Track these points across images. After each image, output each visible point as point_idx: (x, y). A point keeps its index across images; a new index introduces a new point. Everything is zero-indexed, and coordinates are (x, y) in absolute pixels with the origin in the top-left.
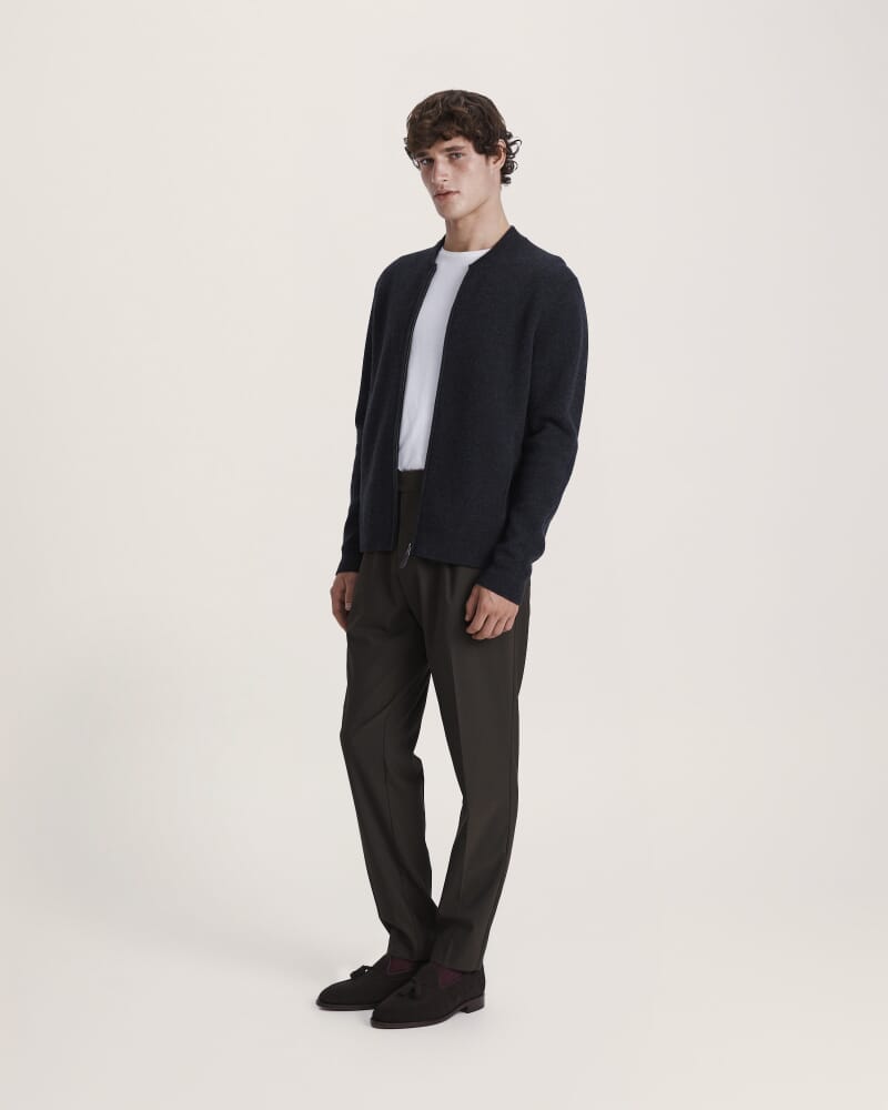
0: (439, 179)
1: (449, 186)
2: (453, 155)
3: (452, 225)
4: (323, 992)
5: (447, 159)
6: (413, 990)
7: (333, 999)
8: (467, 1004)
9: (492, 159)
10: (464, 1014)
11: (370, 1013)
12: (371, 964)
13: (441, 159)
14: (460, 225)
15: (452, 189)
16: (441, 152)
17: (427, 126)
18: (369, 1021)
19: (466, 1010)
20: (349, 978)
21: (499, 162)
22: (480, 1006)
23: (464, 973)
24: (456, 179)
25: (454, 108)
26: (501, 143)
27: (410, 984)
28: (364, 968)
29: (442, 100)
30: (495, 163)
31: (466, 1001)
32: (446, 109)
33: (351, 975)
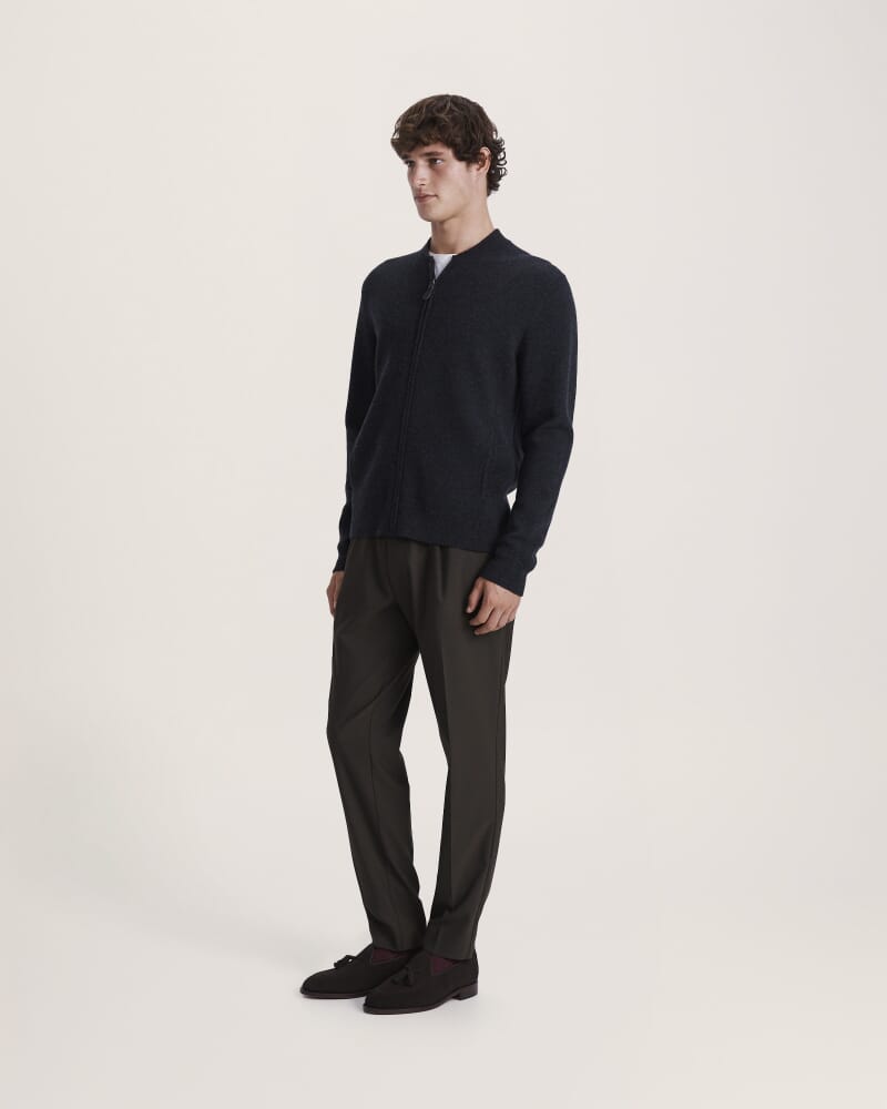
0: (418, 182)
1: (427, 190)
2: (432, 161)
3: (438, 226)
4: (306, 982)
5: (427, 164)
6: (407, 977)
7: (318, 987)
8: (458, 992)
9: (474, 167)
10: (456, 1001)
11: (362, 1000)
12: (355, 954)
13: (422, 164)
14: (446, 226)
15: (431, 193)
16: (421, 156)
17: (411, 130)
18: (362, 1007)
19: (459, 997)
20: (333, 967)
21: (482, 170)
22: (473, 993)
23: (455, 961)
24: (434, 184)
25: (437, 115)
26: (486, 151)
27: (404, 972)
28: (348, 957)
29: (427, 106)
30: (478, 170)
31: (458, 989)
32: (430, 115)
33: (335, 964)
